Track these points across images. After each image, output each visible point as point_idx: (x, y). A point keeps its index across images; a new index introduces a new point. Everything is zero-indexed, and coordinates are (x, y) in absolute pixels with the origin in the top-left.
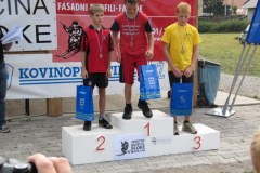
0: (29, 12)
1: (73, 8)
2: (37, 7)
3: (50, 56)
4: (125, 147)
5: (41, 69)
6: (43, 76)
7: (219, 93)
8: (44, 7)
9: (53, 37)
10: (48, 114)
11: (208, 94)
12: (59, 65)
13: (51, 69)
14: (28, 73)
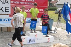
0: (3, 3)
1: (15, 3)
2: (5, 2)
3: (8, 15)
4: (30, 40)
5: (6, 19)
6: (6, 21)
7: (53, 27)
8: (7, 2)
9: (9, 10)
10: (7, 31)
11: (50, 27)
12: (11, 18)
13: (9, 19)
14: (2, 20)
